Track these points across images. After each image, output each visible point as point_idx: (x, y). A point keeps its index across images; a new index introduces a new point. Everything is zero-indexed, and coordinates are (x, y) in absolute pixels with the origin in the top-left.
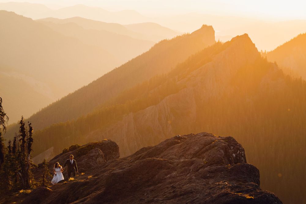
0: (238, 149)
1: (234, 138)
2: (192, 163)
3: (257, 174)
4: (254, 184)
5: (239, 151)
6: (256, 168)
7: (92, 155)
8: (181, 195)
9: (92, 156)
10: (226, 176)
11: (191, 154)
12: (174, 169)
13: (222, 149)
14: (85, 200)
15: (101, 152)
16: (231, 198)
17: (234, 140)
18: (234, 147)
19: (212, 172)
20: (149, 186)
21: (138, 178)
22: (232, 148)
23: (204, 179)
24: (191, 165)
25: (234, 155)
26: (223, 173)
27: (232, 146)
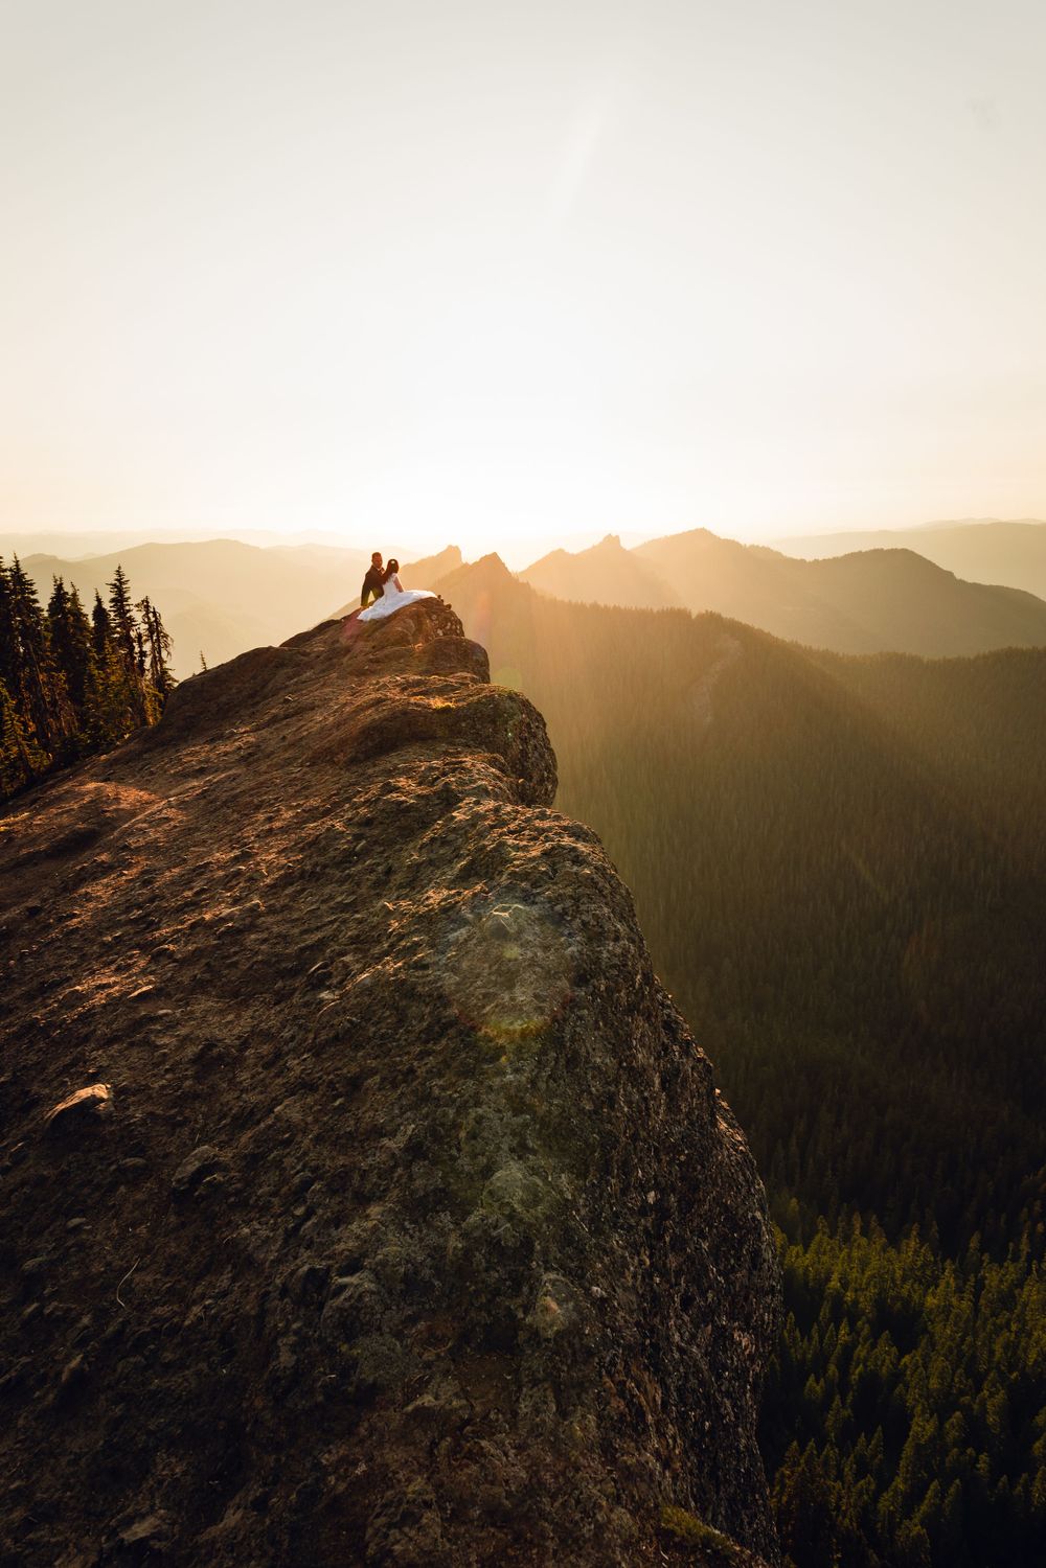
0: (447, 620)
2: (348, 650)
3: (482, 659)
4: (469, 675)
5: (449, 624)
6: (480, 647)
10: (408, 667)
11: (351, 636)
13: (411, 617)
16: (385, 713)
18: (438, 616)
19: (377, 661)
21: (234, 691)
22: (434, 617)
23: (357, 676)
24: (345, 655)
26: (402, 661)
27: (434, 613)
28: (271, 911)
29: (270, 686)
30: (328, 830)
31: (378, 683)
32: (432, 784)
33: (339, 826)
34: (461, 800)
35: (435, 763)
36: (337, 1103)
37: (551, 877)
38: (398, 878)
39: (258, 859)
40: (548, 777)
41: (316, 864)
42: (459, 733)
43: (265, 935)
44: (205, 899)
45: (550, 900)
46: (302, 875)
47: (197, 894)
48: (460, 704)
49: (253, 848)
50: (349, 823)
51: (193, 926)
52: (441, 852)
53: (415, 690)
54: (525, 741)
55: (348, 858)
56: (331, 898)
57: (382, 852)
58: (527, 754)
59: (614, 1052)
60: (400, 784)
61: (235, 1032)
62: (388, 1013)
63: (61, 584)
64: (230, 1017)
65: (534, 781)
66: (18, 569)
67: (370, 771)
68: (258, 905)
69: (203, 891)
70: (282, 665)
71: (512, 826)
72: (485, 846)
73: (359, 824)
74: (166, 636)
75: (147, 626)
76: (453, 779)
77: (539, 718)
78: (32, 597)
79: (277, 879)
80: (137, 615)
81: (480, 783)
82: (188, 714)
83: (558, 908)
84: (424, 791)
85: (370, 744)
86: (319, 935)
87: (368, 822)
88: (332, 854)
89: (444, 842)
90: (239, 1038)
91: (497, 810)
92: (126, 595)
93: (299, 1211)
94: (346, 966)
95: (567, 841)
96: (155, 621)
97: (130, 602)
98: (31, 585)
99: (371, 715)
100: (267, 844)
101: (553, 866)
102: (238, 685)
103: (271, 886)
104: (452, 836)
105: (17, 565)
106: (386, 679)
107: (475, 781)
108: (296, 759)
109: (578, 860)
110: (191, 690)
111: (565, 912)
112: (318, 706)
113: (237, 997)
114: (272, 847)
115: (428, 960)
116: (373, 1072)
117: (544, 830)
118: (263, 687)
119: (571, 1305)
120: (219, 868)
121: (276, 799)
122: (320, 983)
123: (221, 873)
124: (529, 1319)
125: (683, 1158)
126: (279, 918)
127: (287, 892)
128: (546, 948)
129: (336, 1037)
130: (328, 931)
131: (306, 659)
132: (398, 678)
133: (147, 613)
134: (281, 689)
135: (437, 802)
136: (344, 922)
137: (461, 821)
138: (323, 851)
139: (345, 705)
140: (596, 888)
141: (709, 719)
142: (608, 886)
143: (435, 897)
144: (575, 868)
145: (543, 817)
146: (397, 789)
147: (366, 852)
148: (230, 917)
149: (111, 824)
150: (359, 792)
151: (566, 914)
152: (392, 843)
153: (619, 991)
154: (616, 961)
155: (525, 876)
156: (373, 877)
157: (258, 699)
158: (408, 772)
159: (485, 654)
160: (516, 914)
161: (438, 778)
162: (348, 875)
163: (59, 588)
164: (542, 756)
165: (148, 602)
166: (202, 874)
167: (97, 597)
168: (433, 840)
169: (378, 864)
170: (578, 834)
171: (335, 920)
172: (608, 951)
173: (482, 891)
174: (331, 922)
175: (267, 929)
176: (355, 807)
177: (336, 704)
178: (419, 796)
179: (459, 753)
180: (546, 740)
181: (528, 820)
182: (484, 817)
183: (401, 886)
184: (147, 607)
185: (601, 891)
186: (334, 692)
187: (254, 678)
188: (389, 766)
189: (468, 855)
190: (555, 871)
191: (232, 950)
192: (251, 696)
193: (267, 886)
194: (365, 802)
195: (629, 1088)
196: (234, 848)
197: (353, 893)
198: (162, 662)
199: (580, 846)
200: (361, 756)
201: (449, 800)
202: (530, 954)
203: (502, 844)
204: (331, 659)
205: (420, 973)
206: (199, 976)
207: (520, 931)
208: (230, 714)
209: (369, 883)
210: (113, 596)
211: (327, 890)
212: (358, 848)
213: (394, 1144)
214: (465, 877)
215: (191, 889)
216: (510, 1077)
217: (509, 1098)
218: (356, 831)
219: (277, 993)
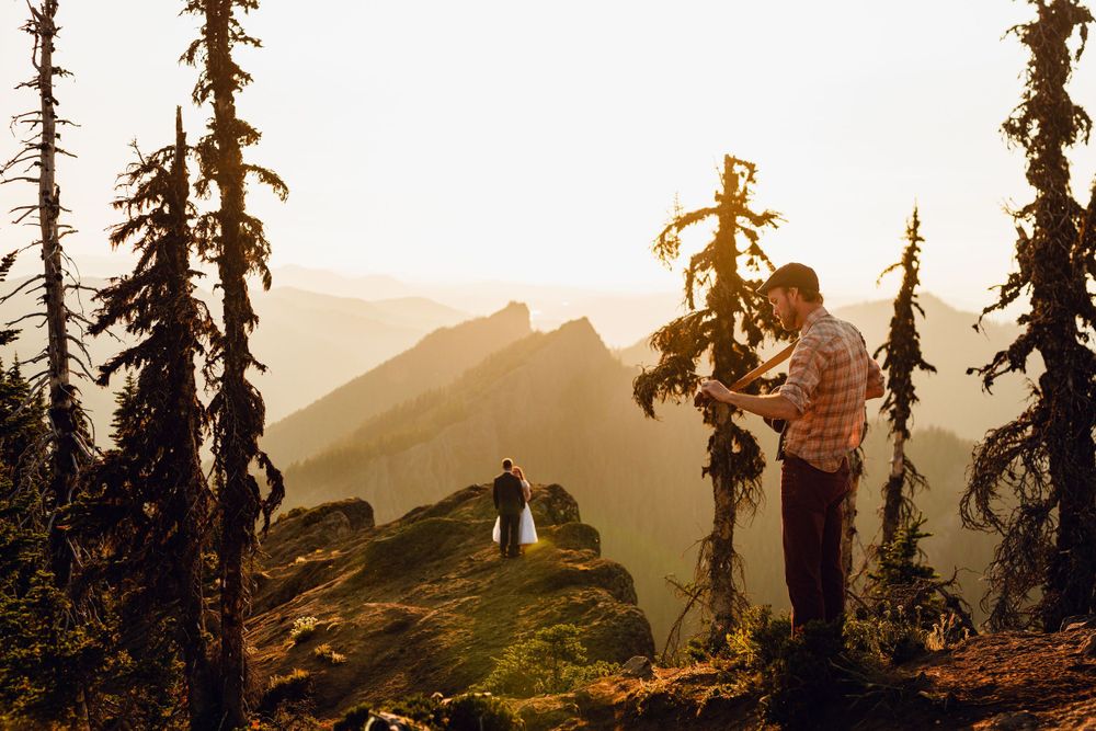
0: (567, 503)
1: (562, 485)
3: (596, 538)
4: (592, 551)
5: (569, 506)
6: (594, 530)
7: (329, 522)
8: (483, 570)
9: (330, 525)
12: (471, 534)
14: (333, 584)
15: (345, 518)
16: (558, 571)
17: (562, 490)
18: (562, 500)
20: (434, 560)
21: (416, 549)
22: (559, 501)
25: (562, 512)
27: (559, 498)
34: (599, 602)
35: (586, 592)
37: (628, 617)
42: (593, 581)
45: (626, 622)
48: (591, 568)
53: (564, 559)
54: (622, 588)
58: (623, 593)
67: (556, 595)
71: (617, 608)
72: (609, 612)
76: (594, 597)
84: (585, 600)
85: (551, 584)
135: (590, 603)
137: (601, 607)
146: (573, 600)
149: (412, 619)
150: (557, 601)
155: (621, 617)
158: (575, 595)
159: (597, 534)
160: (619, 624)
161: (588, 596)
164: (630, 596)
168: (592, 612)
173: (610, 621)
176: (557, 606)
178: (582, 601)
182: (608, 606)
189: (604, 614)
194: (561, 604)
200: (548, 589)
201: (595, 602)
202: (621, 631)
203: (614, 612)
207: (619, 628)
214: (604, 618)
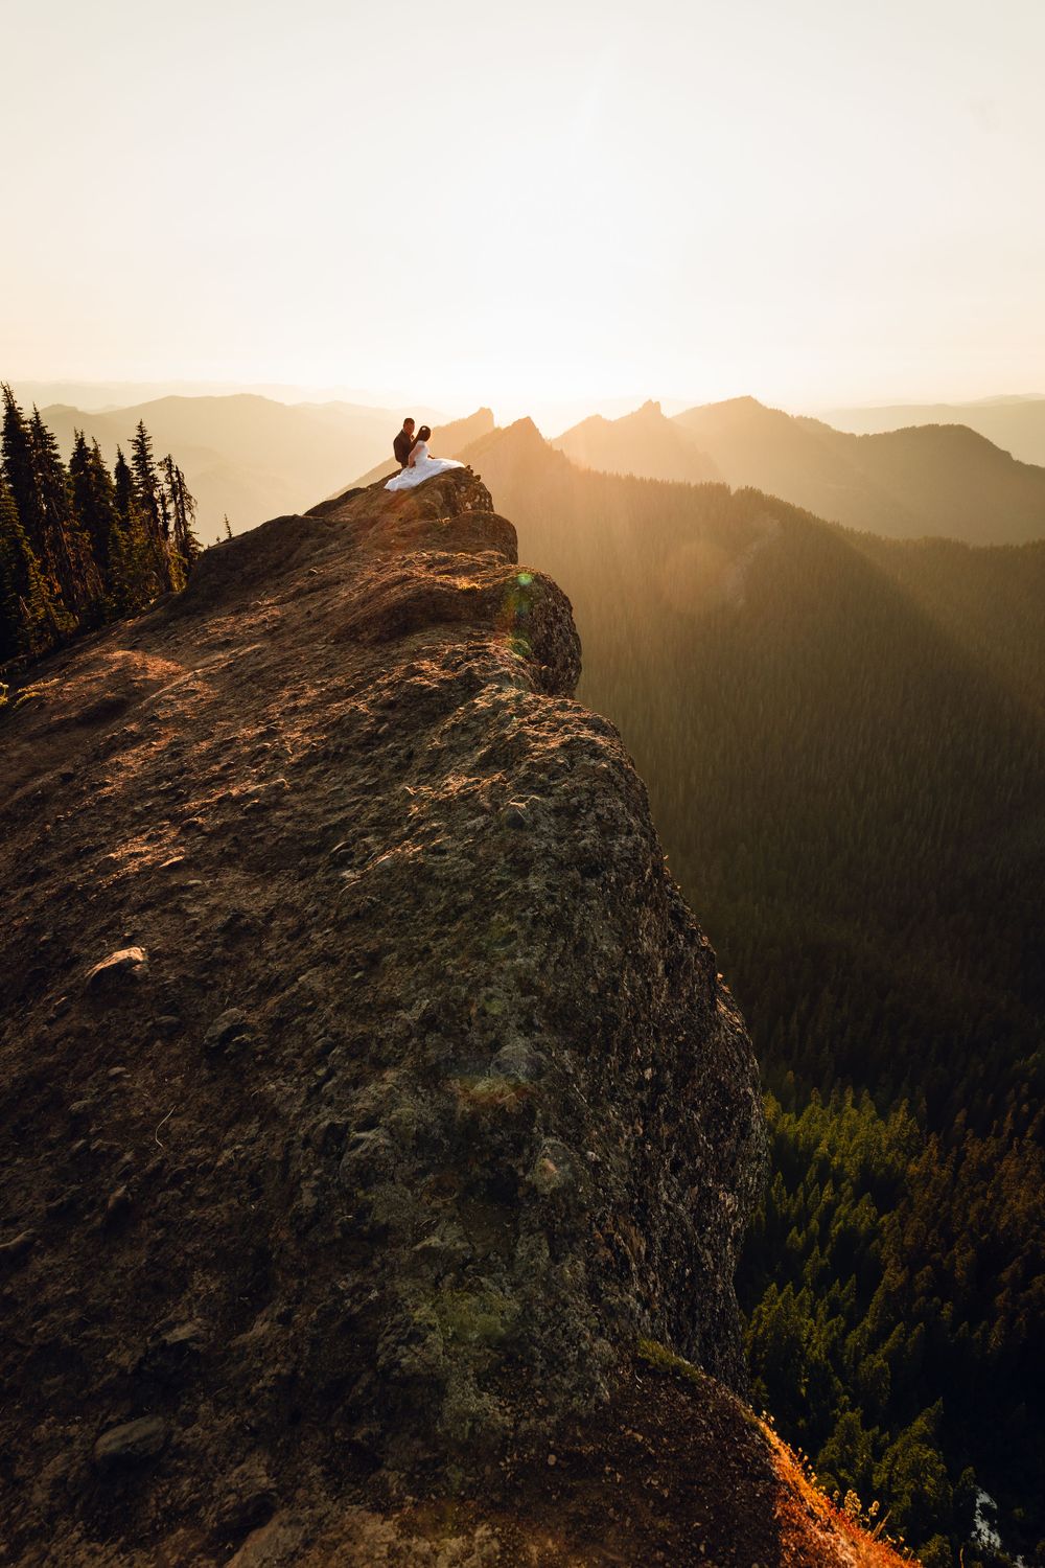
0: (477, 492)
1: (473, 469)
2: (374, 522)
3: (511, 536)
4: (497, 553)
5: (478, 497)
6: (509, 523)
10: (435, 543)
11: (378, 507)
13: (439, 489)
16: (410, 592)
17: (471, 475)
18: (467, 488)
19: (404, 535)
21: (259, 560)
23: (383, 550)
24: (371, 527)
25: (469, 505)
26: (429, 535)
27: (463, 485)
28: (296, 789)
29: (295, 556)
30: (352, 711)
31: (404, 558)
32: (455, 668)
33: (362, 708)
34: (484, 687)
35: (459, 647)
36: (357, 976)
37: (569, 769)
38: (419, 763)
39: (283, 737)
40: (572, 663)
41: (340, 746)
42: (484, 615)
43: (290, 813)
44: (232, 775)
45: (566, 792)
46: (326, 755)
47: (224, 769)
48: (486, 585)
49: (278, 725)
50: (372, 705)
51: (220, 801)
52: (462, 739)
53: (442, 568)
54: (550, 625)
55: (373, 740)
56: (354, 779)
57: (405, 736)
58: (552, 639)
59: (621, 941)
60: (423, 668)
61: (262, 904)
62: (406, 895)
63: (83, 439)
64: (257, 890)
65: (558, 666)
66: (39, 422)
67: (394, 652)
68: (283, 783)
69: (229, 766)
70: (307, 535)
71: (533, 716)
72: (505, 736)
73: (383, 707)
74: (190, 497)
75: (170, 486)
76: (476, 665)
77: (566, 602)
78: (54, 452)
79: (301, 758)
80: (160, 474)
81: (502, 669)
82: (213, 583)
83: (574, 800)
84: (447, 675)
85: (395, 624)
86: (342, 815)
87: (391, 705)
88: (355, 735)
89: (465, 729)
90: (265, 910)
91: (518, 699)
92: (149, 453)
93: (321, 1072)
94: (367, 847)
95: (586, 734)
96: (179, 481)
97: (152, 459)
98: (52, 439)
99: (397, 594)
100: (292, 722)
101: (571, 759)
102: (263, 555)
103: (296, 765)
104: (473, 724)
105: (37, 417)
106: (413, 555)
107: (498, 668)
108: (321, 635)
109: (597, 753)
110: (216, 558)
111: (580, 804)
112: (343, 581)
113: (263, 870)
114: (297, 725)
115: (446, 846)
116: (392, 949)
117: (564, 722)
118: (288, 558)
119: (567, 1167)
120: (245, 744)
121: (301, 676)
122: (342, 862)
123: (247, 749)
124: (528, 1177)
125: (681, 1038)
126: (304, 796)
127: (311, 771)
128: (560, 840)
129: (357, 915)
130: (351, 812)
131: (331, 529)
132: (425, 555)
133: (170, 472)
134: (307, 560)
135: (460, 687)
136: (366, 803)
137: (482, 708)
138: (346, 732)
139: (370, 581)
140: (612, 782)
141: (741, 602)
142: (624, 781)
143: (455, 784)
144: (593, 762)
145: (564, 708)
146: (420, 673)
147: (389, 735)
148: (256, 794)
149: (139, 694)
150: (384, 673)
151: (582, 807)
152: (413, 728)
153: (629, 884)
154: (627, 854)
155: (543, 768)
156: (395, 761)
157: (282, 570)
158: (432, 655)
159: (514, 530)
160: (533, 806)
161: (462, 663)
162: (371, 757)
163: (81, 443)
164: (566, 641)
165: (170, 461)
166: (229, 749)
167: (119, 453)
168: (454, 726)
169: (400, 748)
170: (598, 727)
171: (357, 802)
172: (621, 845)
173: (501, 780)
174: (354, 803)
175: (292, 807)
176: (379, 689)
177: (362, 579)
178: (442, 680)
179: (484, 636)
180: (572, 625)
181: (548, 711)
182: (505, 705)
183: (422, 771)
184: (170, 466)
185: (616, 786)
186: (358, 566)
187: (279, 547)
188: (413, 648)
189: (488, 744)
190: (573, 764)
191: (258, 826)
192: (277, 566)
193: (292, 764)
194: (389, 684)
195: (633, 974)
196: (259, 725)
197: (375, 775)
198: (186, 524)
199: (599, 740)
200: (386, 636)
201: (471, 685)
202: (544, 845)
203: (522, 735)
204: (357, 530)
205: (437, 858)
206: (227, 850)
207: (536, 822)
208: (255, 585)
209: (391, 766)
210: (135, 453)
211: (350, 772)
212: (380, 731)
213: (410, 1016)
214: (484, 765)
215: (219, 763)
216: (520, 960)
217: (519, 980)
218: (379, 713)
219: (301, 869)
